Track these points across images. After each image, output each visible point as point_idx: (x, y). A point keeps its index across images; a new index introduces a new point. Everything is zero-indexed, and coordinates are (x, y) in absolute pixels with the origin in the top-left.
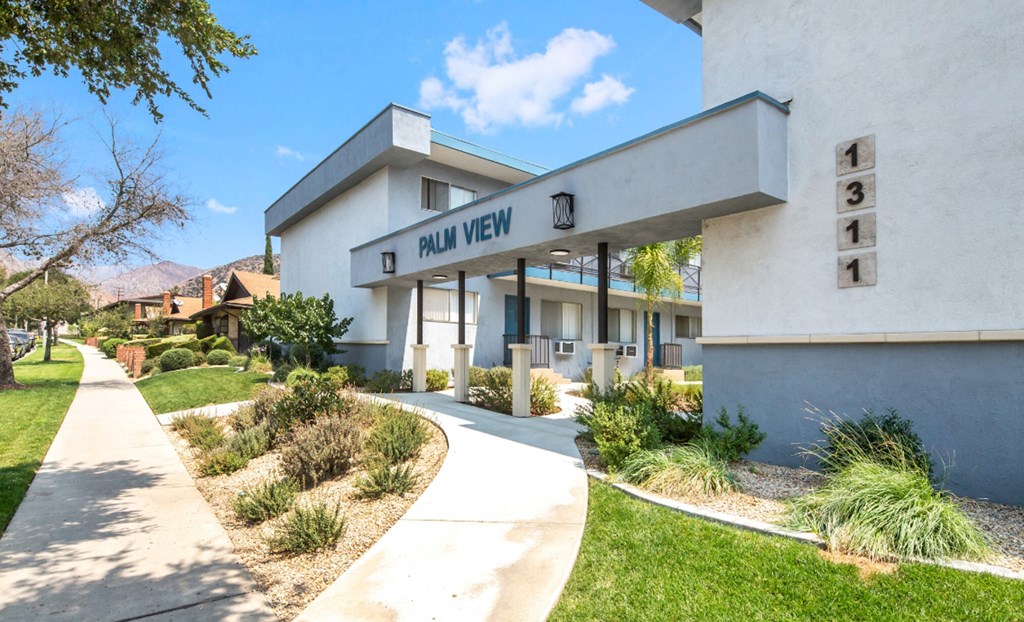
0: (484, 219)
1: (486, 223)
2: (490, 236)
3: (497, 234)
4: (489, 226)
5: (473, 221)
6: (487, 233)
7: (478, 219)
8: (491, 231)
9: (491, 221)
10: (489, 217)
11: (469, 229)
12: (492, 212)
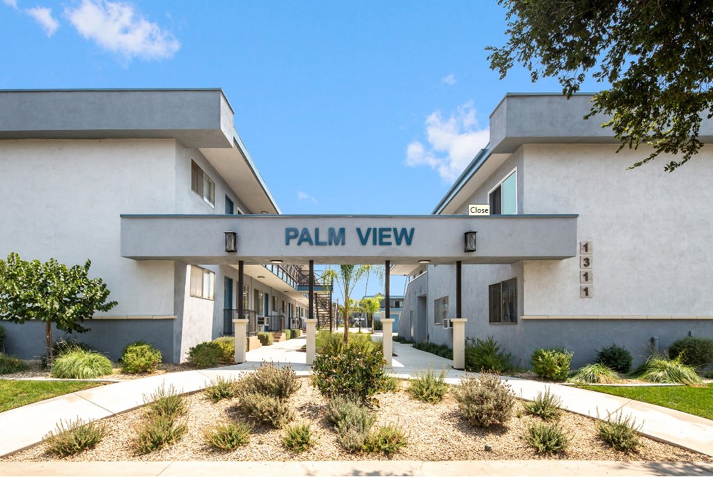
0: (382, 230)
1: (385, 233)
2: (390, 244)
3: (399, 243)
4: (389, 236)
5: (369, 230)
6: (385, 240)
7: (375, 229)
8: (392, 240)
9: (392, 233)
10: (389, 230)
11: (364, 234)
12: (392, 227)
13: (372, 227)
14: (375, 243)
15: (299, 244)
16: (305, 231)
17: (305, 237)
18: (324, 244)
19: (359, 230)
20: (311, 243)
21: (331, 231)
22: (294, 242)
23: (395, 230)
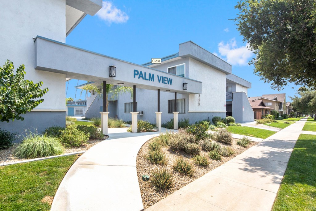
3: (168, 84)
6: (165, 82)
9: (166, 79)
10: (166, 78)
11: (159, 78)
12: (167, 77)
13: (162, 76)
14: (162, 83)
15: (139, 78)
16: (141, 72)
17: (141, 75)
18: (147, 80)
19: (158, 76)
20: (143, 79)
21: (150, 74)
22: (137, 77)
23: (168, 78)
